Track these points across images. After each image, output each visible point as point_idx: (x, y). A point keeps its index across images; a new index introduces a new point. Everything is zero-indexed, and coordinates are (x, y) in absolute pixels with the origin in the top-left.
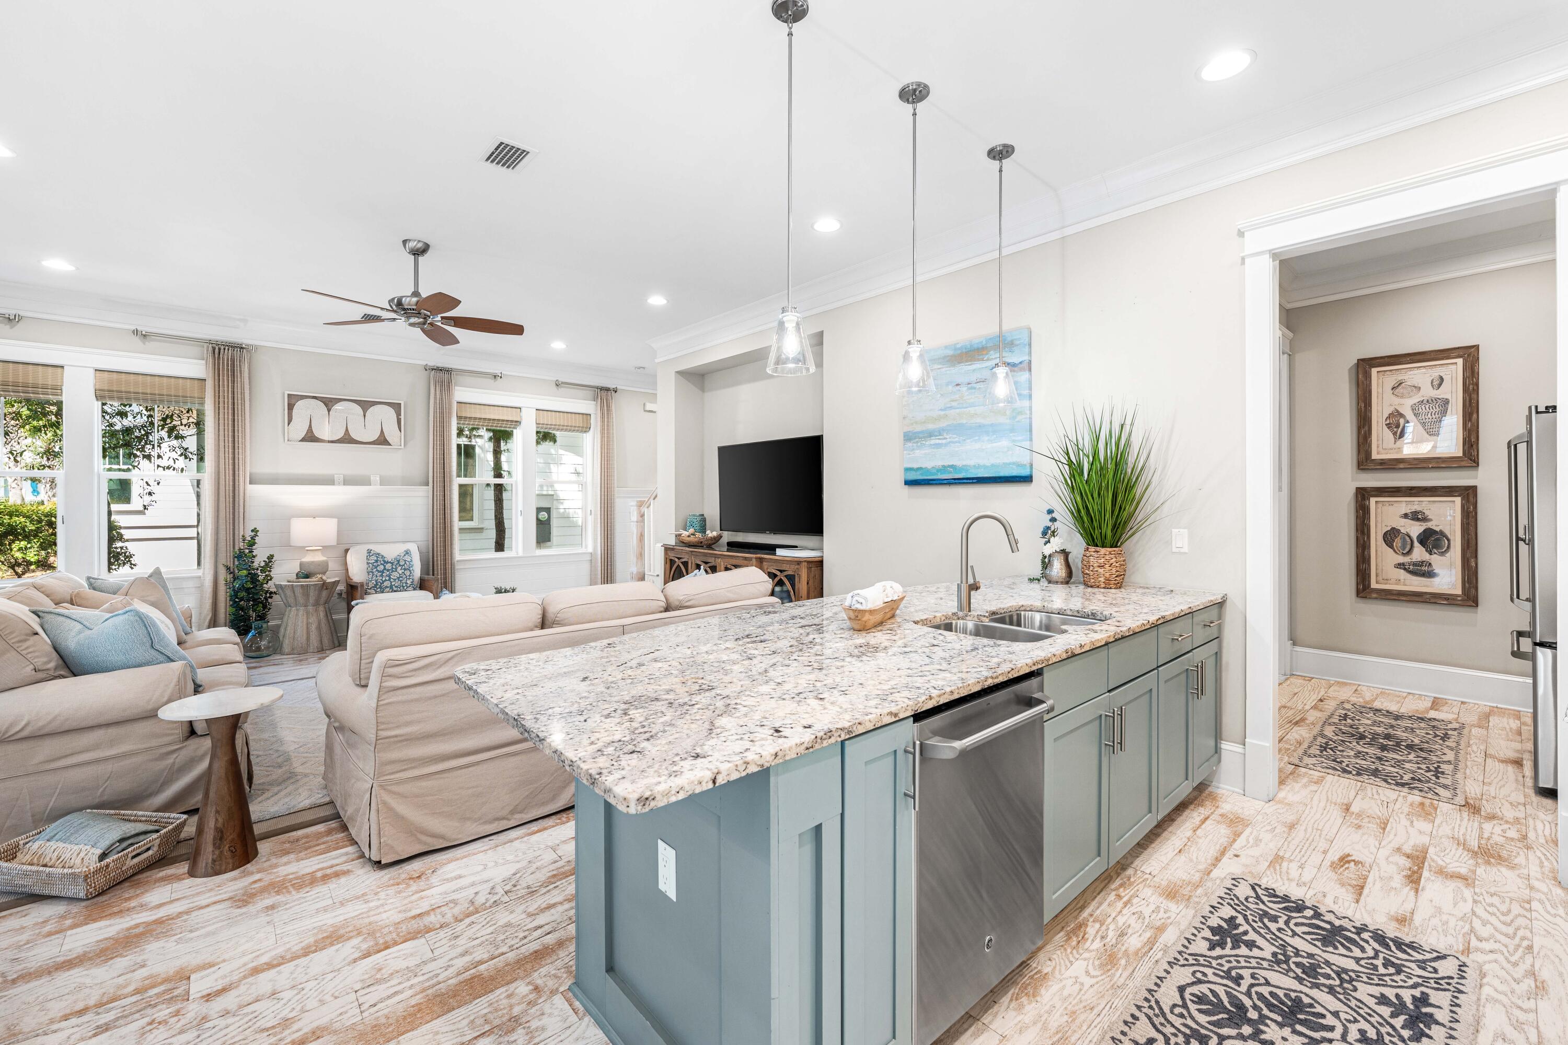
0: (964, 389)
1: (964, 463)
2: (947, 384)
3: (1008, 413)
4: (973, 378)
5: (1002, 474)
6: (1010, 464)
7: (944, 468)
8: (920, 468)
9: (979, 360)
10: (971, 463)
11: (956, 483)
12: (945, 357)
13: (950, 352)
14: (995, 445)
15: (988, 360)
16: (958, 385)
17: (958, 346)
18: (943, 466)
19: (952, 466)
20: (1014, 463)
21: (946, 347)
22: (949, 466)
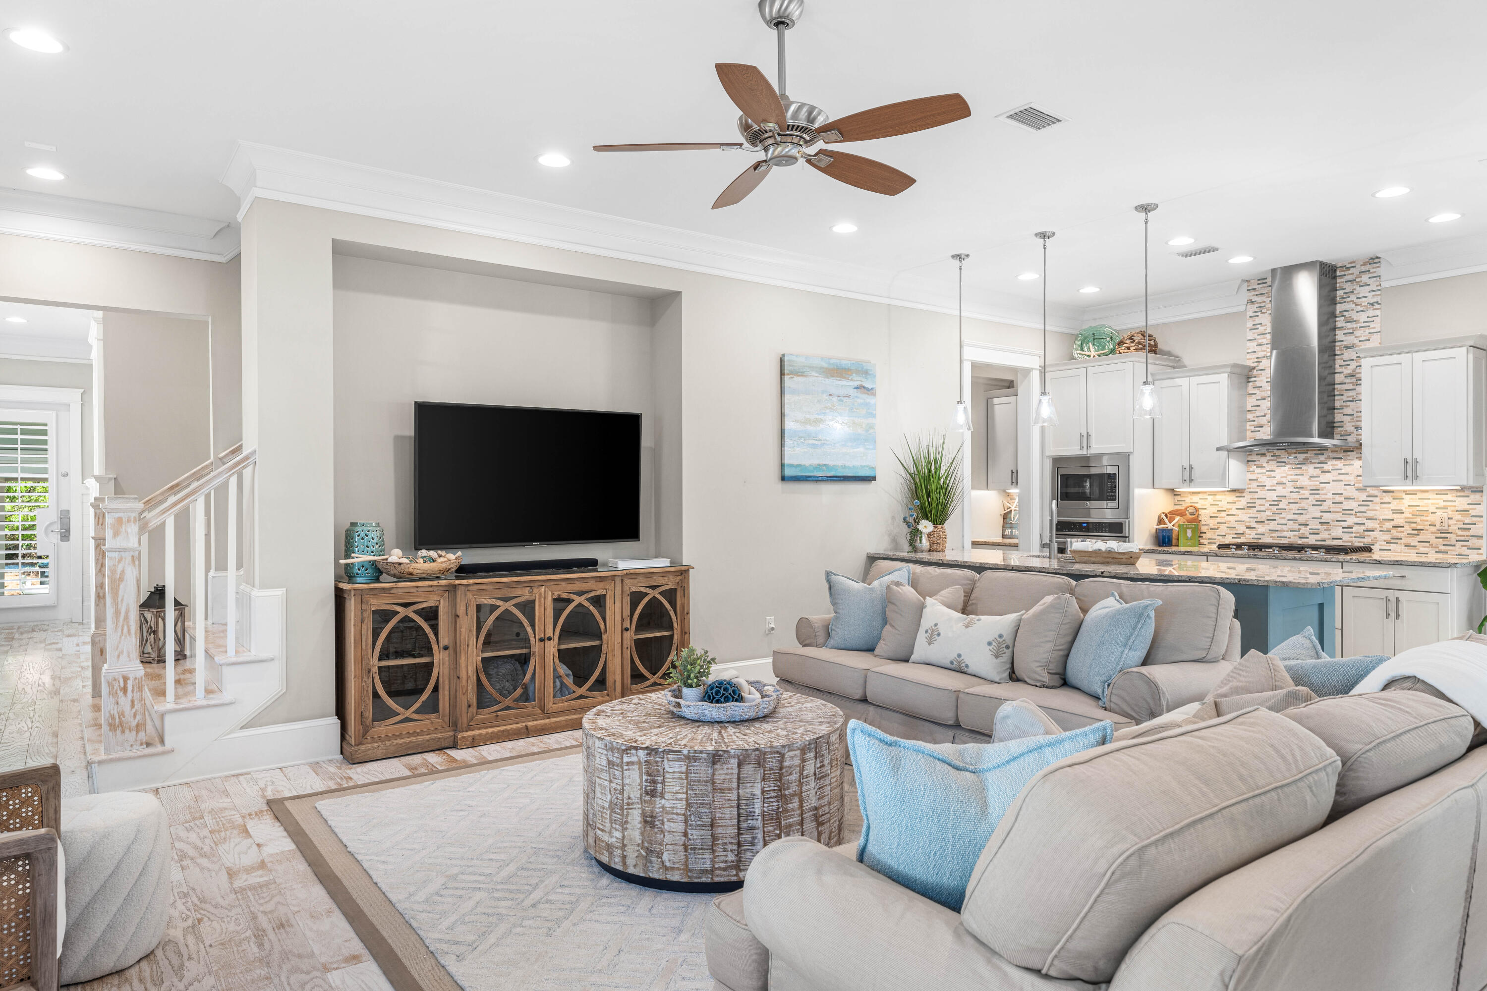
0: (835, 399)
1: (834, 463)
2: (823, 392)
3: (864, 426)
4: (841, 392)
5: (860, 474)
6: (864, 466)
7: (819, 467)
8: (799, 466)
9: (845, 378)
10: (839, 463)
11: (828, 480)
12: (821, 368)
13: (825, 365)
14: (855, 450)
15: (852, 380)
16: (830, 395)
17: (832, 361)
18: (819, 465)
19: (825, 465)
20: (867, 467)
21: (822, 359)
22: (823, 465)
